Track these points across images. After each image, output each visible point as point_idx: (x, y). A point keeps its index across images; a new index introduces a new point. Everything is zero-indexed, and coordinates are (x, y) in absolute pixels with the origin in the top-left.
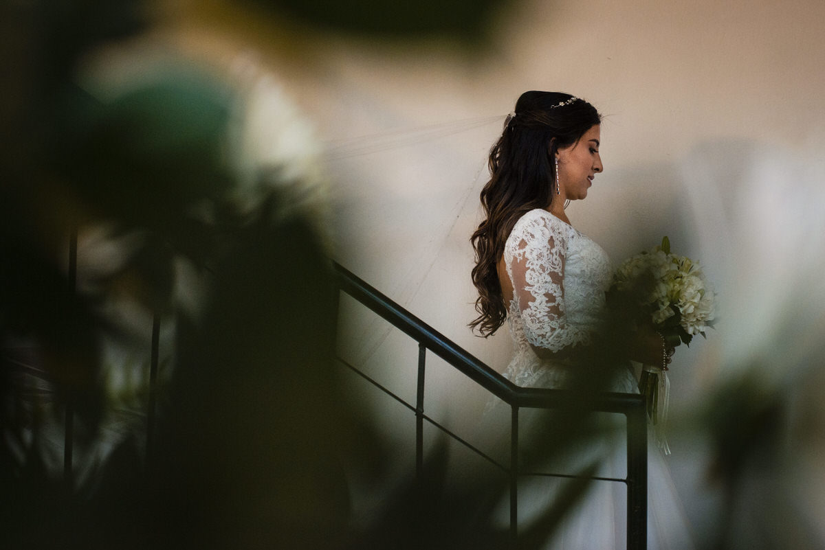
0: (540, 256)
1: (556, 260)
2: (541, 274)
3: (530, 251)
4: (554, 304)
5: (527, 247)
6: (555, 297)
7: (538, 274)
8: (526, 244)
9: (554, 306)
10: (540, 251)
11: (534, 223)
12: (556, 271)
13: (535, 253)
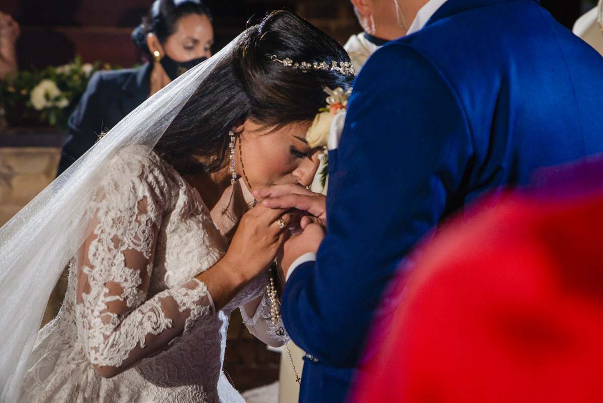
0: (116, 222)
1: (144, 232)
2: (109, 250)
3: (105, 209)
4: (118, 297)
5: (104, 202)
6: (124, 288)
7: (106, 250)
8: (104, 197)
9: (118, 300)
10: (119, 214)
11: (126, 167)
12: (138, 249)
13: (112, 214)
